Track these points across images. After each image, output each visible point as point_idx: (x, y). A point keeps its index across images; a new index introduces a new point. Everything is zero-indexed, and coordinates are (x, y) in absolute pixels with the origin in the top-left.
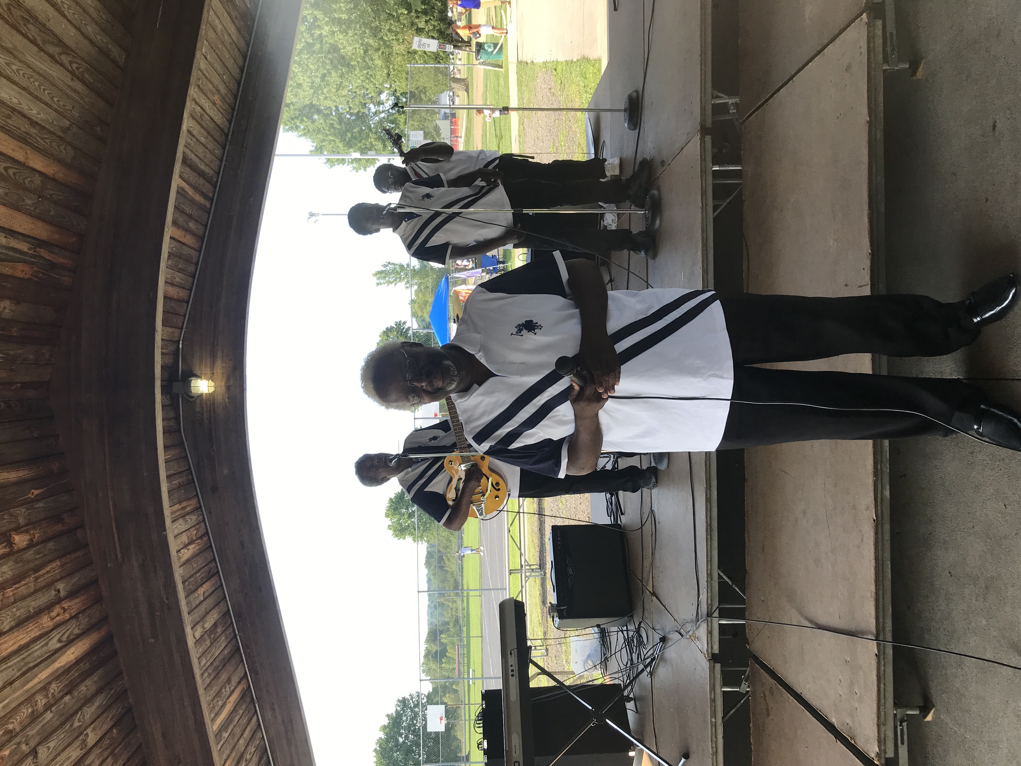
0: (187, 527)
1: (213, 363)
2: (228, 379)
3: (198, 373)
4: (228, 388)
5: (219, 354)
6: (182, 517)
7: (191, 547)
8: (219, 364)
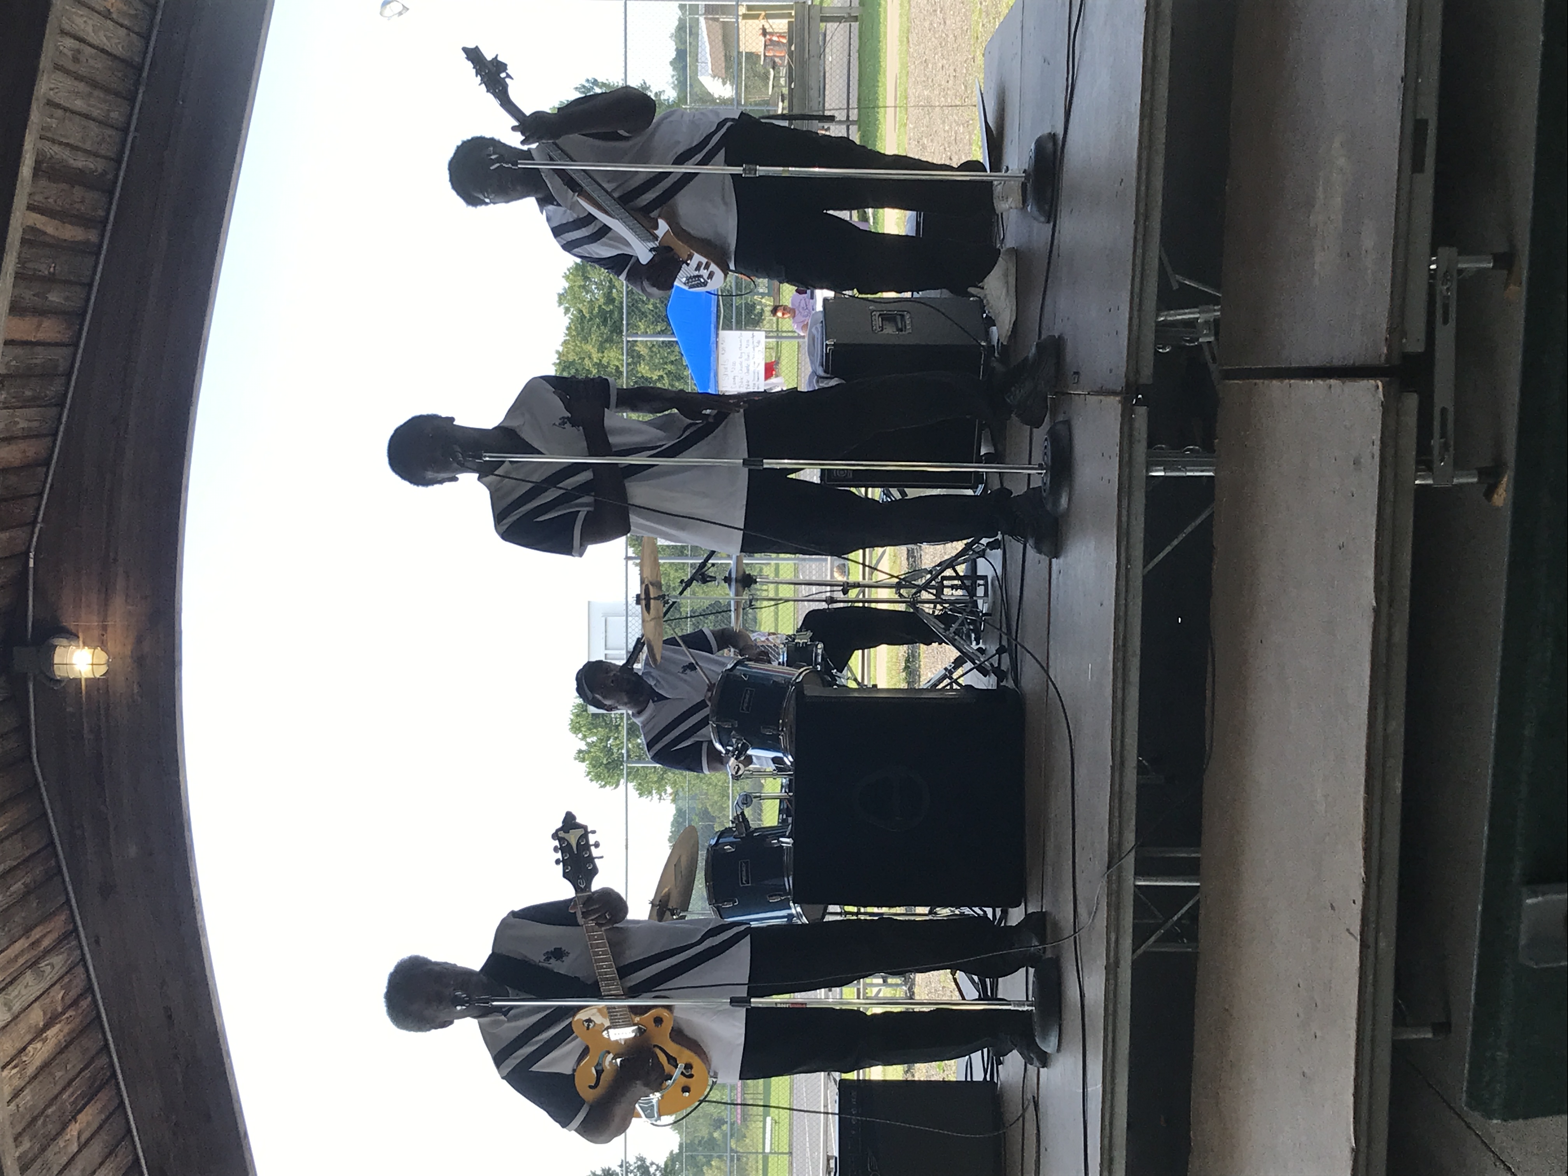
0: (44, 985)
1: (105, 604)
2: (139, 640)
3: (71, 625)
4: (140, 660)
5: (120, 584)
6: (30, 967)
7: (50, 1033)
8: (118, 604)
